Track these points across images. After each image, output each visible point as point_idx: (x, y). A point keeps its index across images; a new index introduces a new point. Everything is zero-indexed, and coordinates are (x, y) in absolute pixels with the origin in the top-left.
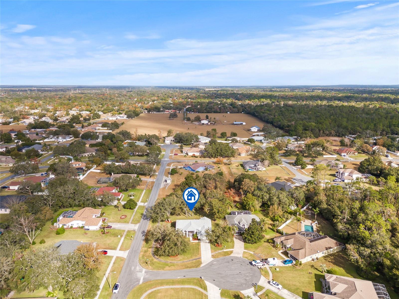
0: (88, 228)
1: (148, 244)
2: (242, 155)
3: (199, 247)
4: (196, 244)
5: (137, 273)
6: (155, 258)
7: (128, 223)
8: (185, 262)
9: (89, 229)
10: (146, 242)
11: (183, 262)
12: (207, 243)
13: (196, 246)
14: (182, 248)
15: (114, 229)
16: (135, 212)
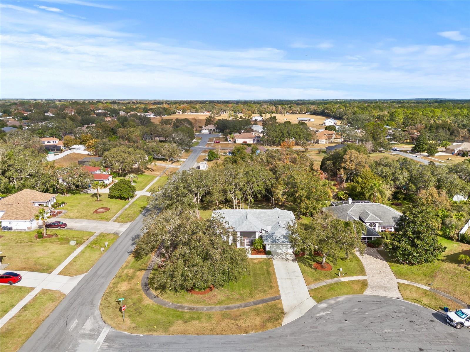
0: (9, 226)
1: (140, 262)
2: (322, 143)
3: (271, 270)
4: (260, 262)
5: (80, 341)
6: (148, 295)
7: (108, 220)
8: (235, 307)
9: (10, 229)
10: (135, 257)
11: (228, 308)
12: (292, 262)
13: (262, 267)
14: (226, 264)
15: (71, 229)
16: (130, 204)
